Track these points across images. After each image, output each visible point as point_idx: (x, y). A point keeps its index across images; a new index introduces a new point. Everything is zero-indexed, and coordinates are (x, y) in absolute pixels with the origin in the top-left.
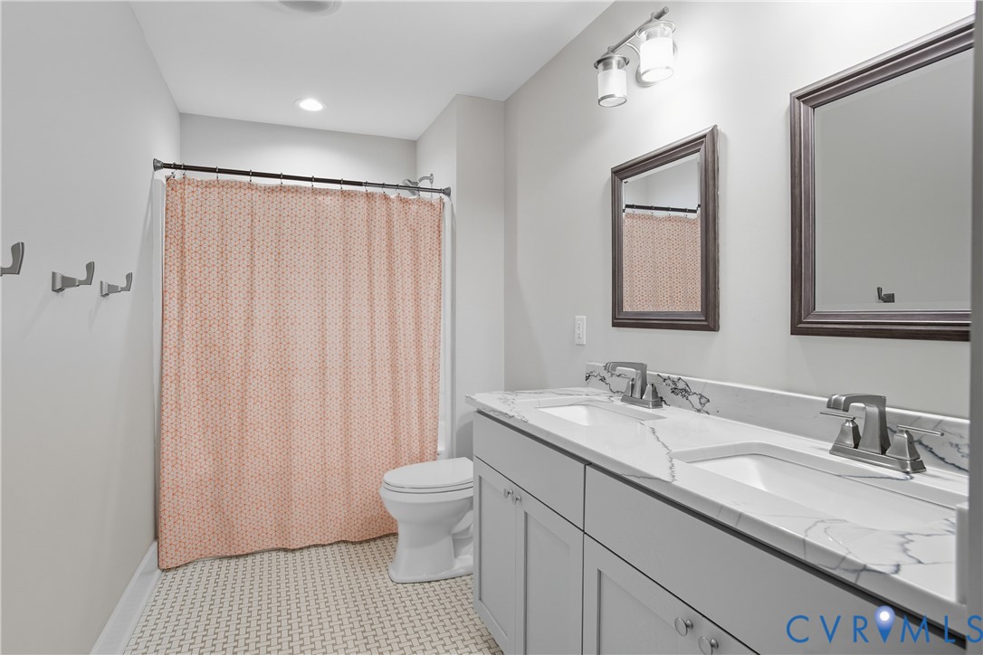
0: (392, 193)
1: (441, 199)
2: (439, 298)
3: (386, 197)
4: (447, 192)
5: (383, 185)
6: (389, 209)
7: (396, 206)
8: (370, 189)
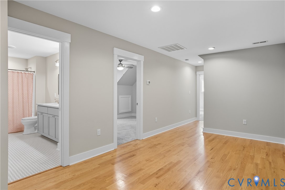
0: (23, 72)
1: (33, 73)
2: (32, 90)
3: (21, 73)
4: (34, 72)
5: (21, 71)
6: (22, 75)
7: (24, 75)
8: (18, 71)
